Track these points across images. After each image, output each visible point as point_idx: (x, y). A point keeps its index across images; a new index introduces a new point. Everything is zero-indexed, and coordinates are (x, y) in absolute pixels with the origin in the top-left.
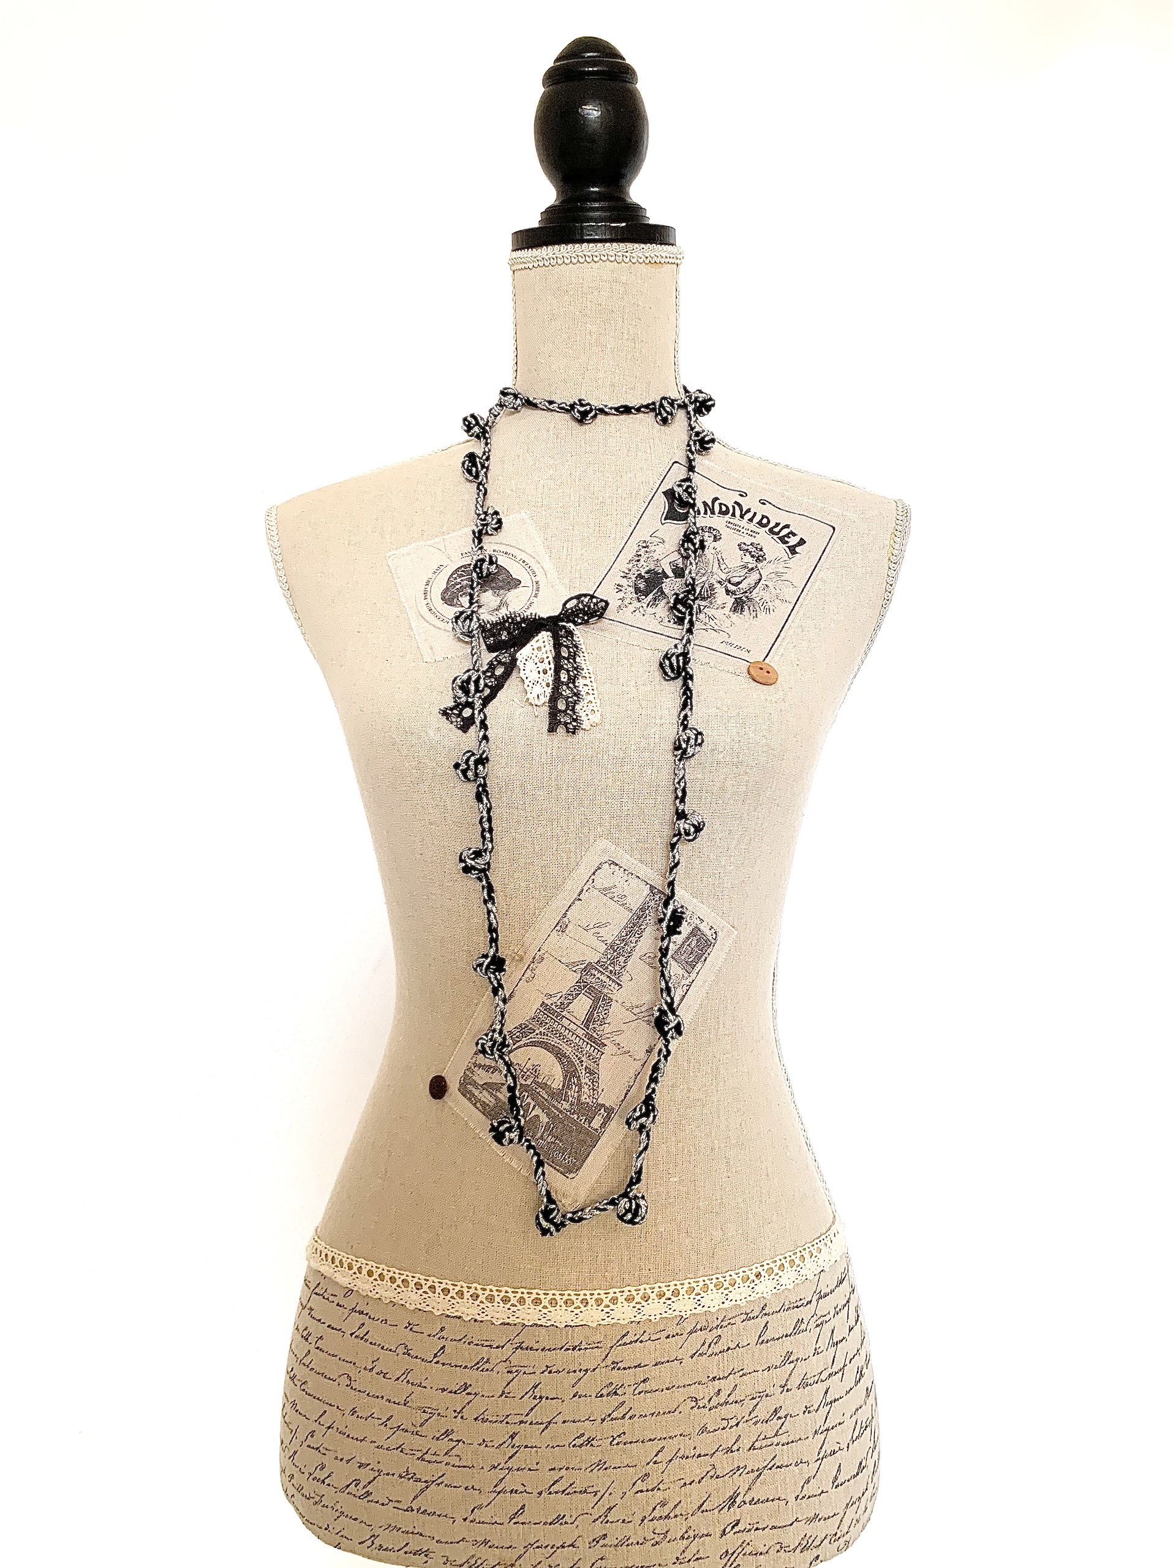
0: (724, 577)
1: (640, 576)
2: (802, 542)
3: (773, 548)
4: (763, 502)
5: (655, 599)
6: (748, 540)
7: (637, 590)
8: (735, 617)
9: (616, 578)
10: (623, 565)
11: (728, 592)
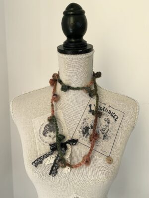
0: (101, 128)
1: (84, 128)
2: (117, 118)
3: (112, 120)
4: (109, 106)
5: (87, 136)
6: (106, 117)
7: (83, 133)
8: (103, 141)
9: (79, 129)
10: (80, 125)
11: (102, 133)
